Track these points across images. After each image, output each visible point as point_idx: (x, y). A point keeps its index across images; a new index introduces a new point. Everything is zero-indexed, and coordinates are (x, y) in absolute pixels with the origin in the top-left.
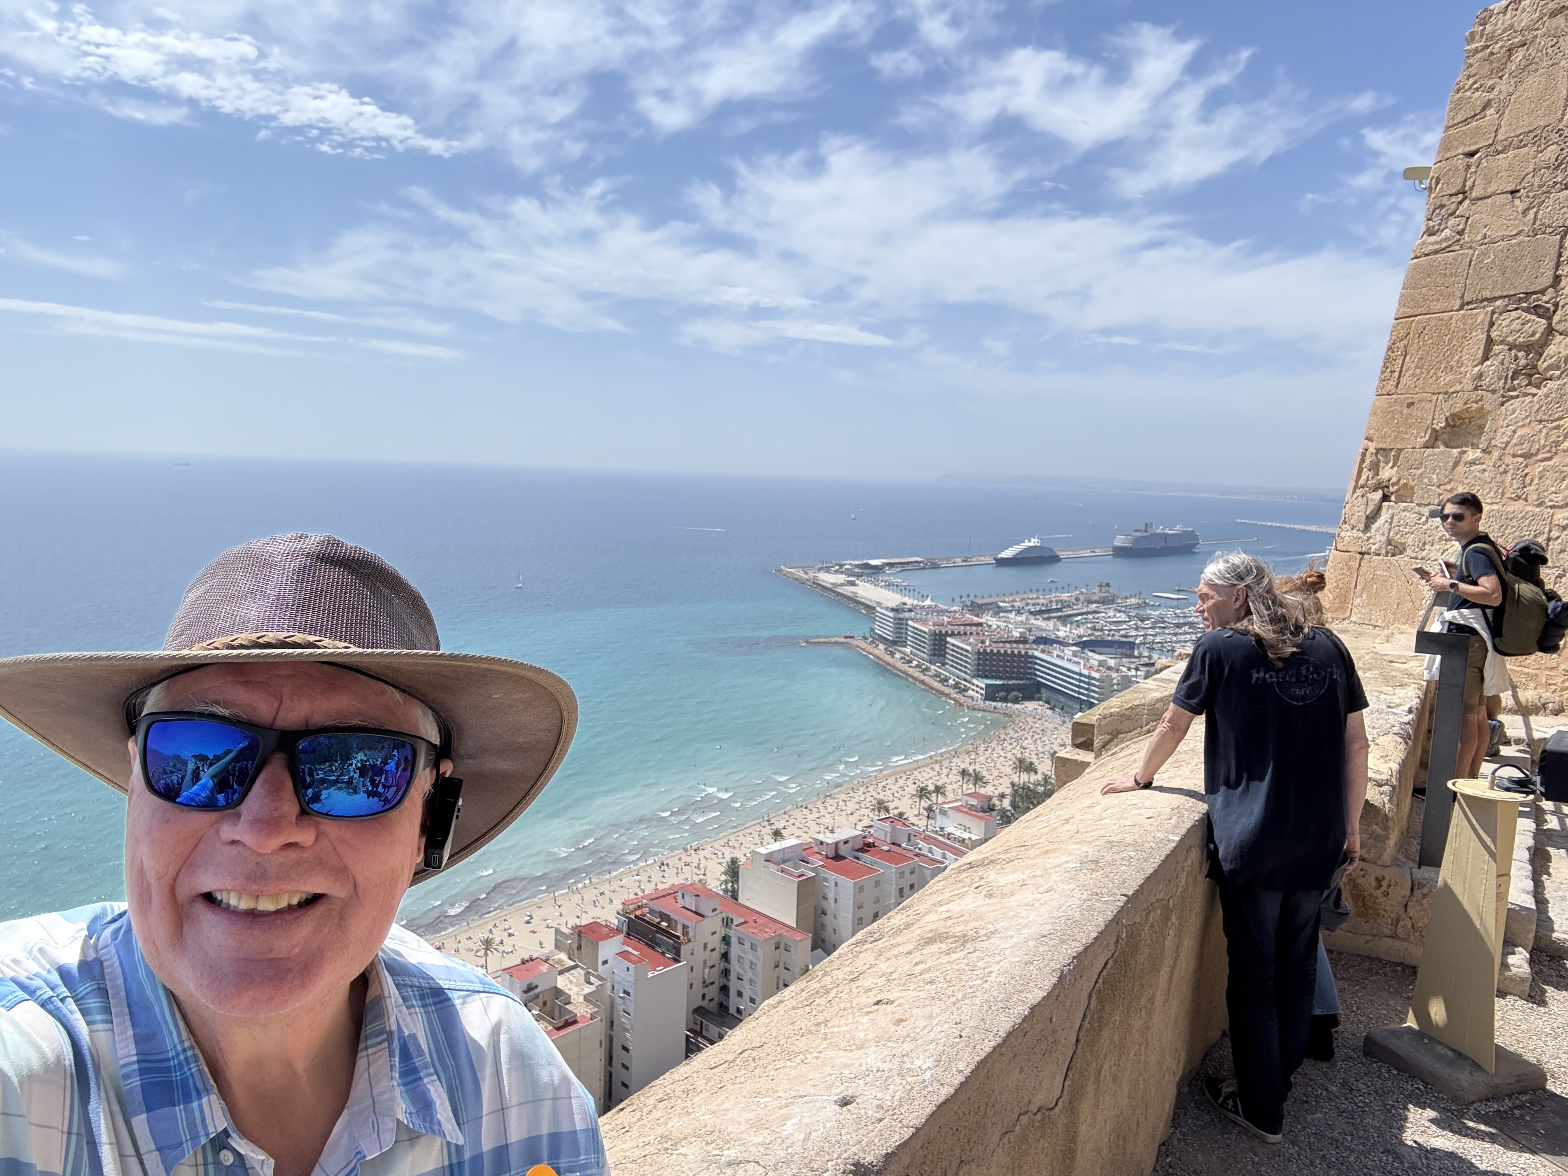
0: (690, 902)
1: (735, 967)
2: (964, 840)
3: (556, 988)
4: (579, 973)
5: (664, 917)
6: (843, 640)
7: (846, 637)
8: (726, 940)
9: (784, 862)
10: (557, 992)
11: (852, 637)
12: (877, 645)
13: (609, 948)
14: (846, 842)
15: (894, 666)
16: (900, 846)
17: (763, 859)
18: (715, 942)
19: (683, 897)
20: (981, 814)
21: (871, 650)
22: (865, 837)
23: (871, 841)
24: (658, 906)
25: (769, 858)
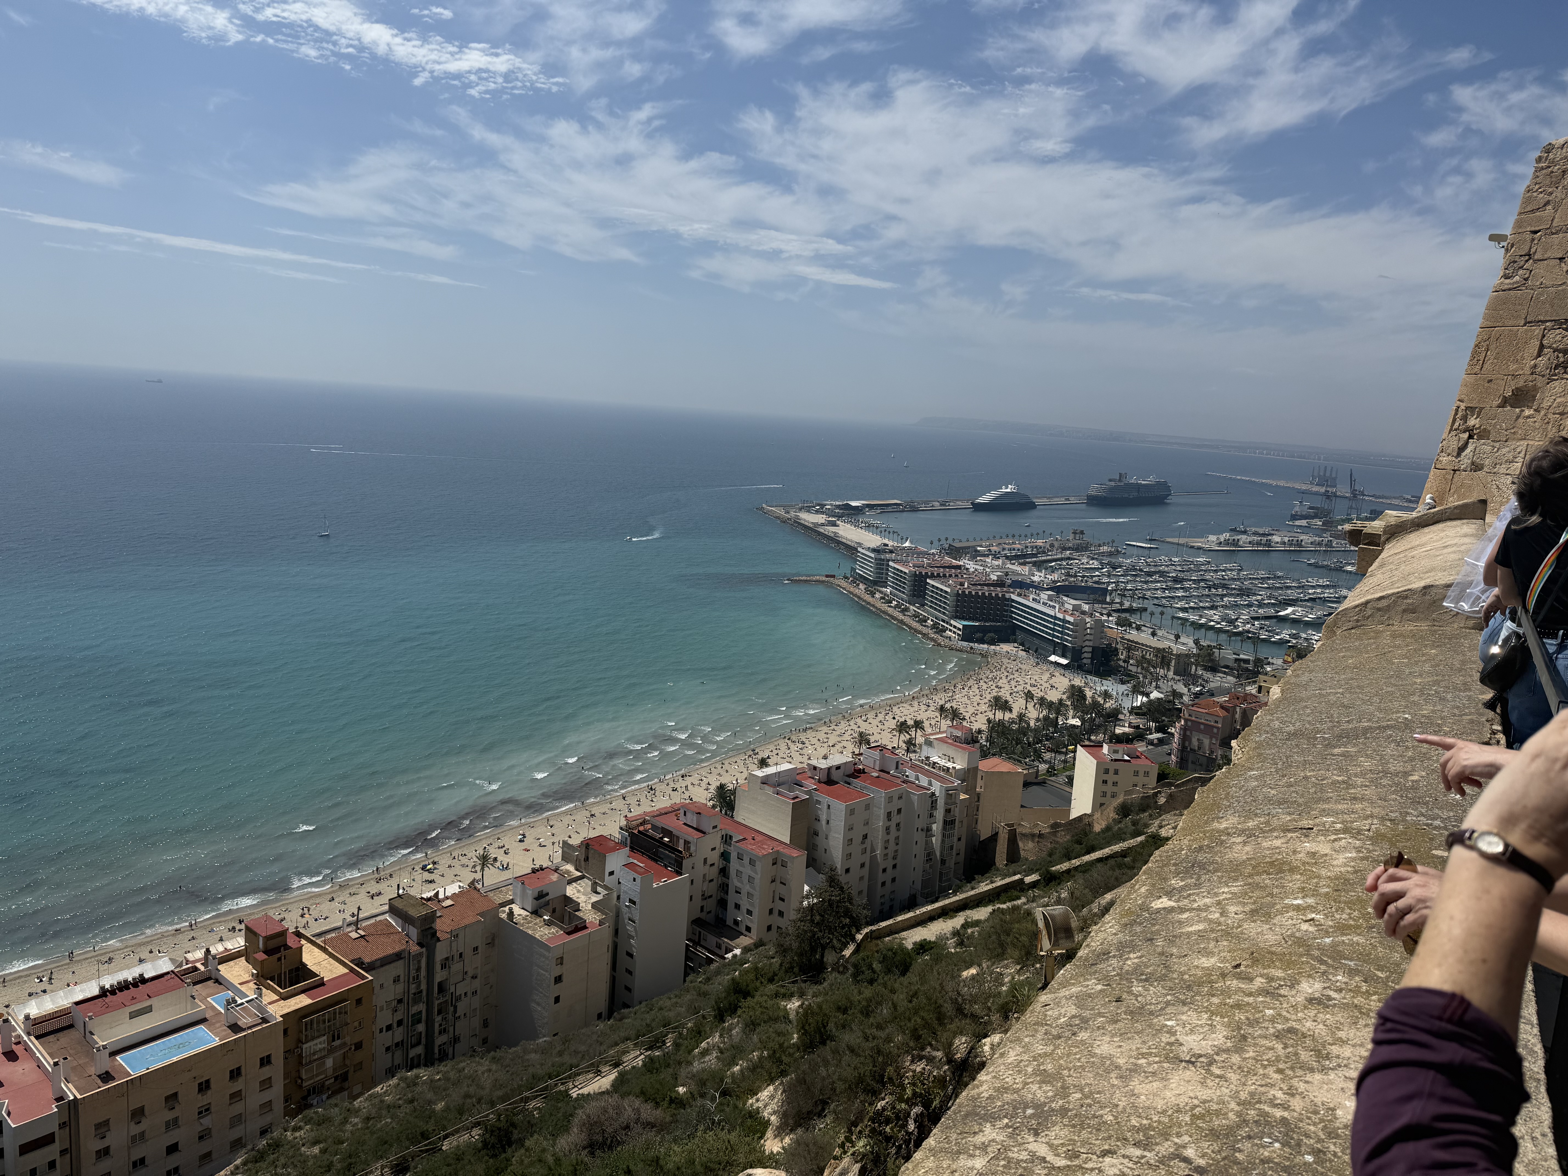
0: (692, 820)
1: (734, 882)
2: (948, 769)
3: (565, 896)
4: (586, 884)
5: (667, 832)
6: (824, 579)
7: (827, 576)
8: (725, 856)
9: (779, 785)
10: (567, 900)
11: (833, 576)
12: (858, 585)
13: (616, 861)
14: (838, 768)
15: (873, 606)
16: (888, 773)
17: (759, 781)
18: (714, 857)
19: (685, 815)
20: (964, 745)
21: (852, 589)
22: (855, 764)
23: (861, 767)
24: (662, 822)
25: (765, 781)
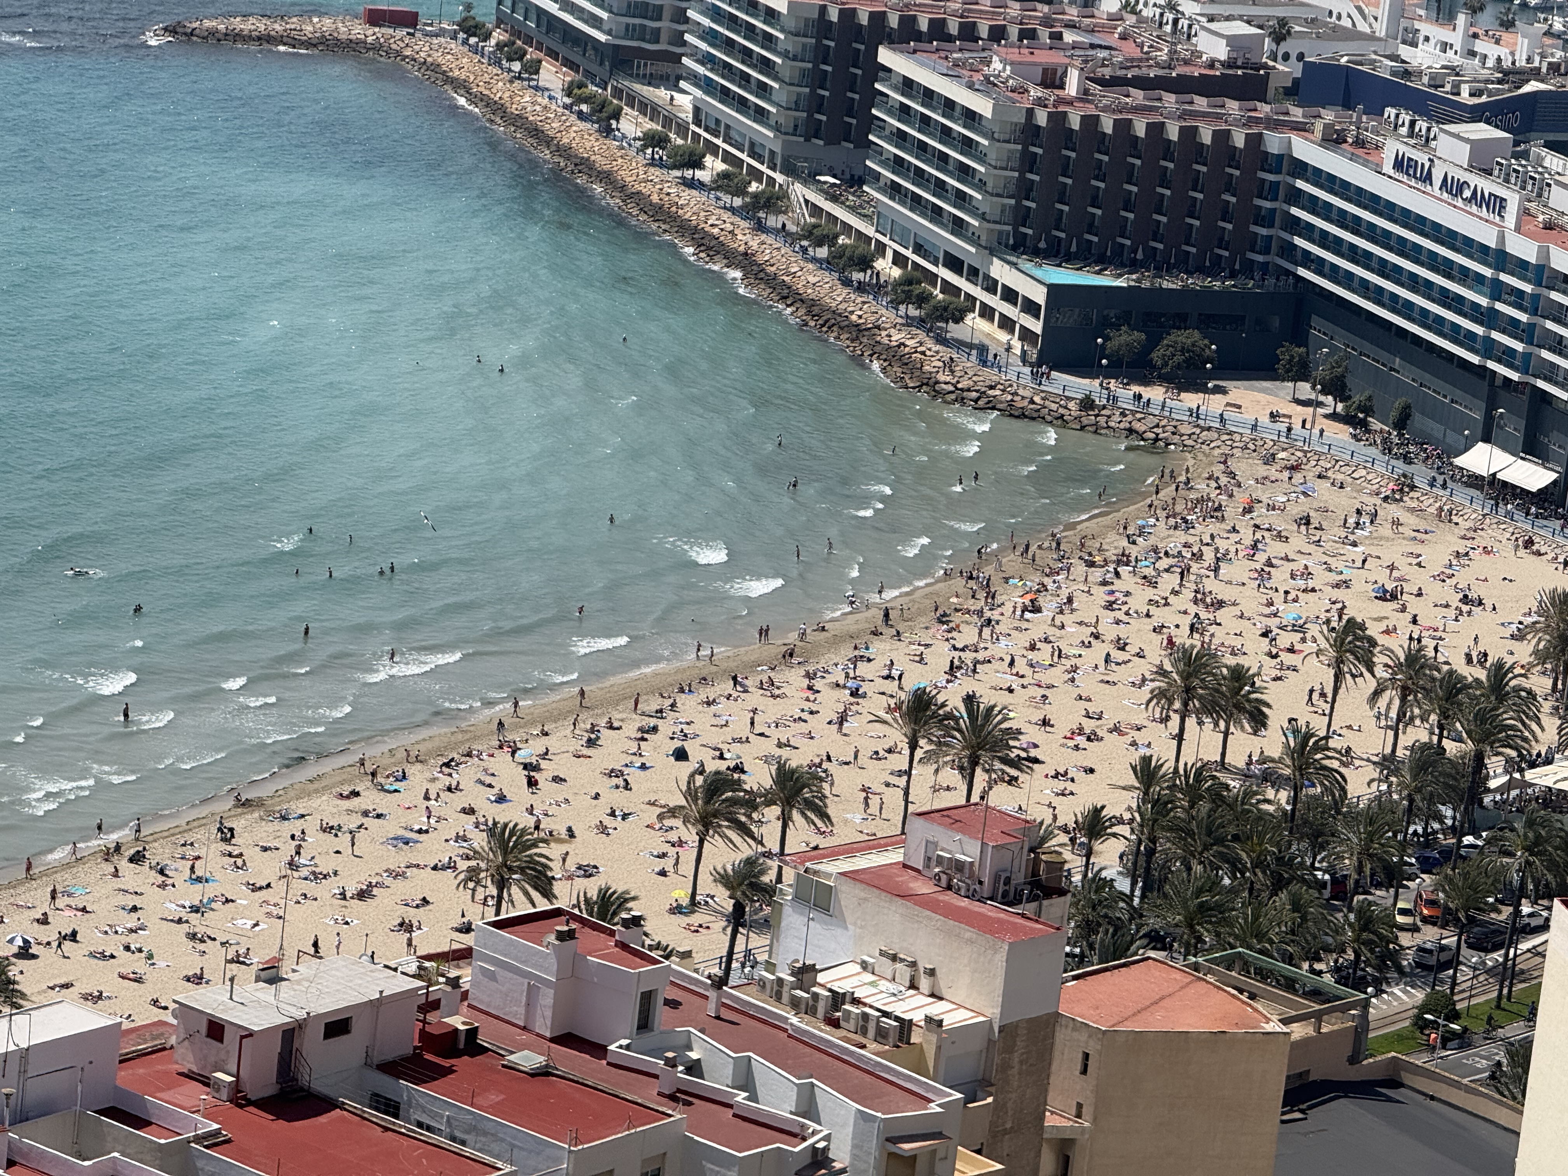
2: (906, 1026)
6: (359, 30)
7: (375, 18)
11: (409, 20)
12: (534, 68)
14: (338, 1026)
20: (990, 910)
22: (432, 1005)
23: (458, 1022)
